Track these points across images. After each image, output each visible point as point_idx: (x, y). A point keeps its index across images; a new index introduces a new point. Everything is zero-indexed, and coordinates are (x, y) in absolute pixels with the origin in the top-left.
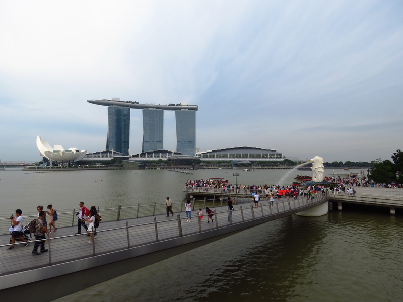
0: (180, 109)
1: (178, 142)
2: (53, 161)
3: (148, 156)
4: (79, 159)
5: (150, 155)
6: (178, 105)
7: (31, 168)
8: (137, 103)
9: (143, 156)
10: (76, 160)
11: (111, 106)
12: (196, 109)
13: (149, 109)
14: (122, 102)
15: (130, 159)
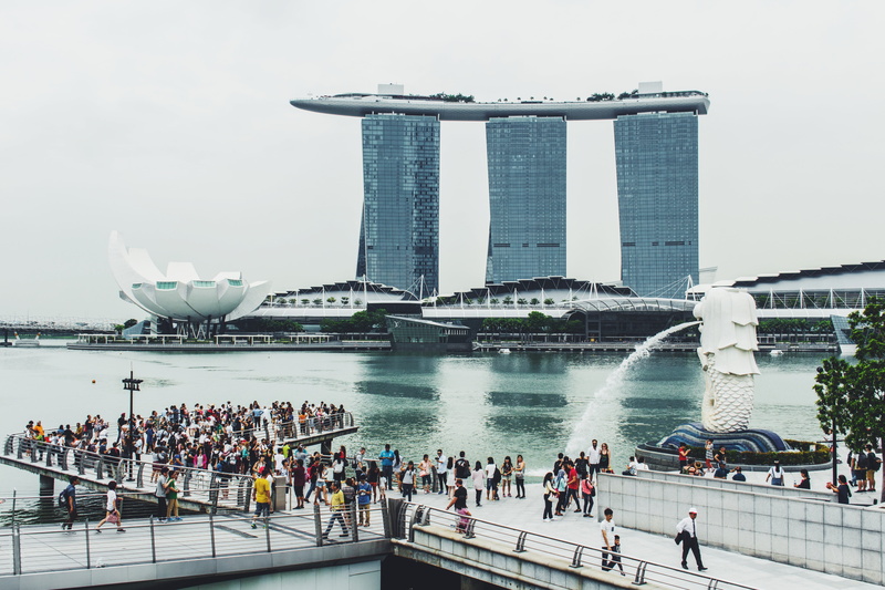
0: (633, 111)
1: (624, 244)
2: (160, 319)
3: (494, 302)
4: (245, 310)
5: (501, 299)
6: (624, 96)
7: (101, 340)
8: (469, 100)
9: (475, 303)
10: (233, 316)
11: (373, 116)
12: (700, 109)
13: (511, 118)
14: (411, 98)
15: (427, 312)
